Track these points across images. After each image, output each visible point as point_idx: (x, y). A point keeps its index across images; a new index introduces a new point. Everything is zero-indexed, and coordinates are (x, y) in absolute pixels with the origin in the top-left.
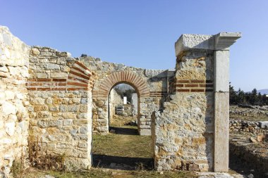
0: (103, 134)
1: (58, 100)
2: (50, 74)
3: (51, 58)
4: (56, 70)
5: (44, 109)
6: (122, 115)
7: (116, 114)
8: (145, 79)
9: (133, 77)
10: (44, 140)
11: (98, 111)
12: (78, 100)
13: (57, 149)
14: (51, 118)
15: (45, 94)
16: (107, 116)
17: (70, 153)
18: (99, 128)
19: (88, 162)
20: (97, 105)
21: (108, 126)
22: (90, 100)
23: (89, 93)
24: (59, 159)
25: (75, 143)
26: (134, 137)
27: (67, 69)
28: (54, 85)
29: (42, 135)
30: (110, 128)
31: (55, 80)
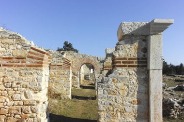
0: (77, 89)
1: (59, 73)
2: (56, 63)
3: (57, 57)
4: (59, 62)
5: (54, 76)
6: (88, 80)
7: (85, 79)
8: (98, 62)
9: (92, 61)
10: (54, 88)
11: (74, 77)
12: (66, 73)
13: (59, 91)
14: (56, 80)
15: (54, 71)
16: (79, 80)
17: (63, 93)
18: (75, 86)
19: (70, 96)
20: (74, 74)
21: (79, 85)
22: (71, 73)
23: (71, 70)
24: (59, 95)
25: (65, 89)
26: (92, 90)
27: (62, 61)
28: (58, 67)
29: (53, 86)
30: (80, 86)
31: (58, 66)
